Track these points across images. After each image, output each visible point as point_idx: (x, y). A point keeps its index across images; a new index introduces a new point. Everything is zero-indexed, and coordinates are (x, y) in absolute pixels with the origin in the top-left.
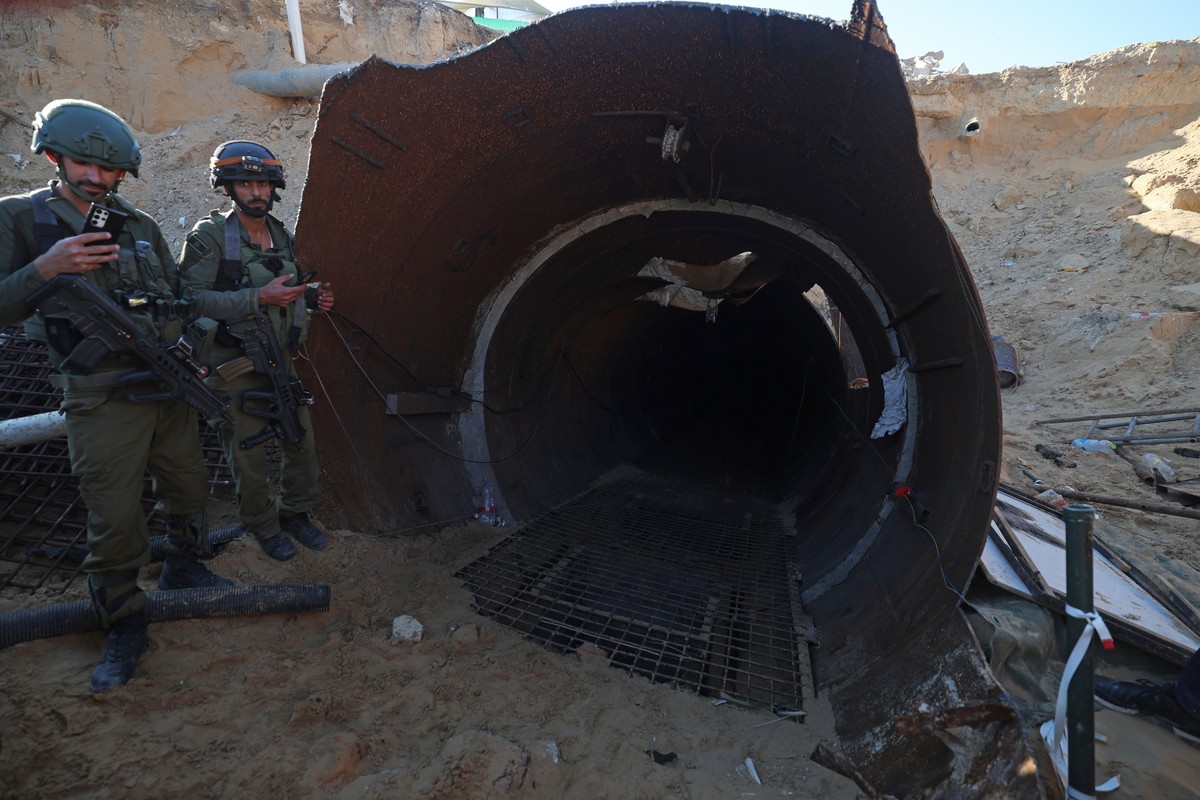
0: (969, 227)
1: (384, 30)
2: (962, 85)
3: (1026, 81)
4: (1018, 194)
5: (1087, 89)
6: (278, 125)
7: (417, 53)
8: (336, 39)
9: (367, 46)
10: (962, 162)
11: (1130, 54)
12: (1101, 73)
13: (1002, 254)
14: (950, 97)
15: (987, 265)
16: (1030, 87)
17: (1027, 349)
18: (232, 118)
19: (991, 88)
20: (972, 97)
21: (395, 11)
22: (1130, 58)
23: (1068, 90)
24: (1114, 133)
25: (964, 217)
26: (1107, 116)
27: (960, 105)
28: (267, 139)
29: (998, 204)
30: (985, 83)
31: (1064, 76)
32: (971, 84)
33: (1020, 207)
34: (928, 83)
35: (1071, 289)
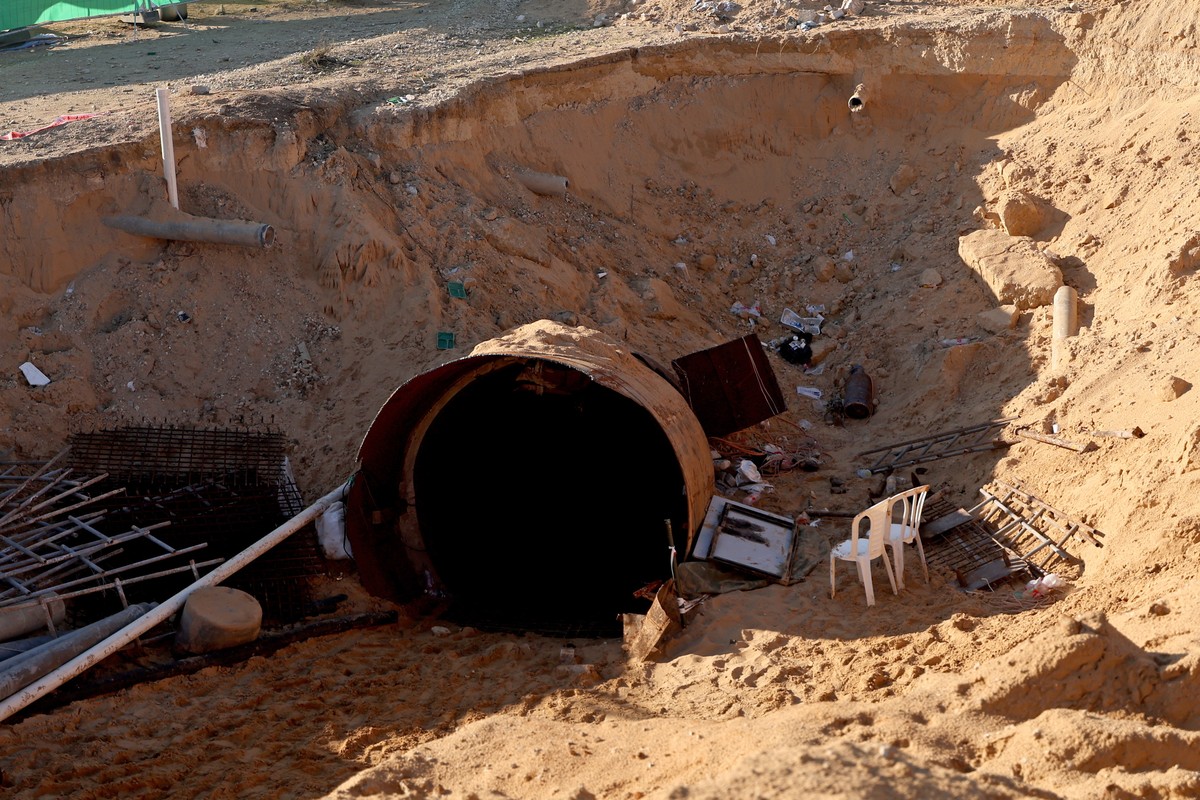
0: (864, 218)
1: (238, 149)
2: (846, 42)
3: (908, 40)
4: (912, 175)
5: (964, 55)
6: (164, 267)
7: (274, 170)
8: (188, 160)
9: (220, 163)
10: (862, 127)
11: (991, 25)
12: (972, 41)
13: (891, 255)
14: (836, 56)
15: (875, 271)
16: (914, 47)
17: (883, 377)
18: (118, 265)
19: (877, 45)
20: (859, 53)
21: (250, 134)
22: (991, 30)
23: (948, 55)
24: (998, 101)
25: (860, 204)
26: (989, 83)
27: (848, 62)
28: (160, 285)
29: (894, 187)
30: (870, 39)
31: (940, 40)
32: (856, 38)
33: (914, 192)
34: (808, 42)
35: (922, 310)
